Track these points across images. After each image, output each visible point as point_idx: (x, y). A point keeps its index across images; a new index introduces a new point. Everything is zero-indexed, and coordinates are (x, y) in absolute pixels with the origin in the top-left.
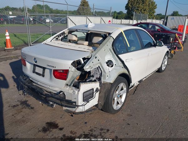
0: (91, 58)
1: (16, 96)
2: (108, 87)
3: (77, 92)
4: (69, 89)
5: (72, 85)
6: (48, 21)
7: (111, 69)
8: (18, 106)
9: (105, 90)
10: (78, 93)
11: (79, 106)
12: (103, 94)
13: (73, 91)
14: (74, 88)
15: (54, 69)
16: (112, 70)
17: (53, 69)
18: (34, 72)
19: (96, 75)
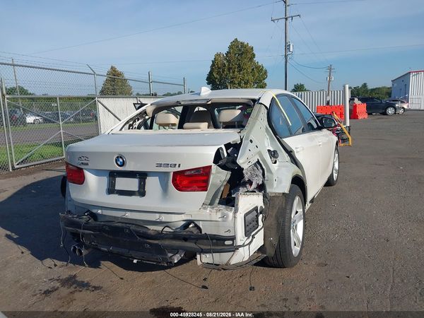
0: (241, 143)
1: (38, 272)
2: (280, 203)
3: (231, 214)
4: (210, 211)
5: (217, 201)
6: (30, 119)
7: (276, 168)
8: (56, 290)
9: (275, 211)
10: (235, 217)
11: (240, 246)
12: (272, 221)
13: (222, 213)
14: (222, 207)
15: (177, 169)
16: (278, 169)
17: (172, 170)
18: (111, 190)
19: (256, 178)
